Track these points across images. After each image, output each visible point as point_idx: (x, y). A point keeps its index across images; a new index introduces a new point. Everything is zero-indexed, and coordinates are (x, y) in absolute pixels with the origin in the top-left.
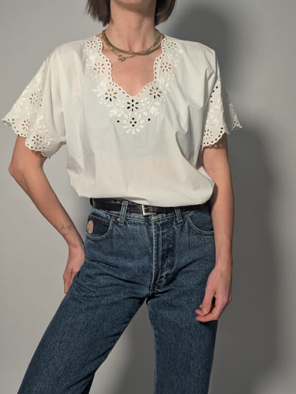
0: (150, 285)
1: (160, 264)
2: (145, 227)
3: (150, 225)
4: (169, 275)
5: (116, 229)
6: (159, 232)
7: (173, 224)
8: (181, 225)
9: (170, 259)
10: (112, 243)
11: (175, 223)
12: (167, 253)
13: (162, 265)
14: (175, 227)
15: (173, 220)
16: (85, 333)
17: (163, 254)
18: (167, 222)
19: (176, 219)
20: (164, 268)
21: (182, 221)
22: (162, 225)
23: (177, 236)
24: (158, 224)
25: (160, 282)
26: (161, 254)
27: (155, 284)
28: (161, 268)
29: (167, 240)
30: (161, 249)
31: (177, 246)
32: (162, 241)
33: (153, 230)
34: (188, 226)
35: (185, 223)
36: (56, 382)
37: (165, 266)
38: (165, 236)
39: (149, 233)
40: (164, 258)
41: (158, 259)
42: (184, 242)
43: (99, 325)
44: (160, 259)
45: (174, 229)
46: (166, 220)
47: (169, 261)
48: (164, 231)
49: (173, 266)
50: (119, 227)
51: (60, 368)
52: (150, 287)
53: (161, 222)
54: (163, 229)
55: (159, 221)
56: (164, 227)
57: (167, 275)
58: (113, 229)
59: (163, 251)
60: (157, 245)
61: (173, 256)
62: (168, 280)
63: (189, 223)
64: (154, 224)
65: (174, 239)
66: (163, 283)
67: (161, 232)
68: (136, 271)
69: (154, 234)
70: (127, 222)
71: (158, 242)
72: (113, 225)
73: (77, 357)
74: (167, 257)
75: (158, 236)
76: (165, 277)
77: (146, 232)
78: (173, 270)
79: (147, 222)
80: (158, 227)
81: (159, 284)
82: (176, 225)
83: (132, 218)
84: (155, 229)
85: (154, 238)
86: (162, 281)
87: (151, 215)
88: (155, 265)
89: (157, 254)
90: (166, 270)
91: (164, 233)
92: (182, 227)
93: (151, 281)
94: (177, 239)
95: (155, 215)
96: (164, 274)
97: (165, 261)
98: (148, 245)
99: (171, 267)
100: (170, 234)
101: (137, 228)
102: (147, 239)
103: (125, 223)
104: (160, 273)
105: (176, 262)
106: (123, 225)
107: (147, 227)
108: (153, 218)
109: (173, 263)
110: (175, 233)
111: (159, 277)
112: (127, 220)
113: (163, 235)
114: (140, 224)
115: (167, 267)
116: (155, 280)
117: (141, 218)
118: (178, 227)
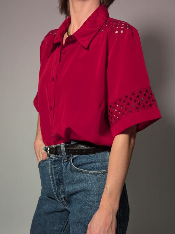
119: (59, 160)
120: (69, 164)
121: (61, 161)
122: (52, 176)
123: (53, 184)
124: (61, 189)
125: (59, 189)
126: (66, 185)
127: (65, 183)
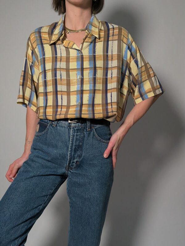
0: (66, 166)
1: (73, 154)
2: (67, 129)
3: (70, 129)
4: (78, 162)
5: (51, 128)
6: (75, 133)
7: (84, 131)
8: (89, 132)
9: (80, 152)
10: (46, 137)
11: (85, 131)
12: (78, 148)
13: (74, 155)
14: (85, 133)
15: (85, 128)
16: (24, 194)
17: (75, 148)
18: (81, 129)
19: (86, 128)
20: (75, 157)
21: (90, 130)
22: (77, 130)
23: (86, 138)
24: (75, 129)
25: (72, 165)
26: (74, 147)
27: (69, 166)
28: (73, 156)
29: (79, 140)
30: (74, 144)
31: (85, 145)
32: (76, 140)
33: (72, 132)
34: (93, 134)
35: (91, 131)
36: (4, 224)
37: (76, 155)
38: (78, 137)
39: (69, 133)
40: (76, 150)
41: (72, 150)
42: (89, 143)
43: (33, 190)
44: (73, 151)
45: (84, 133)
46: (80, 128)
47: (79, 153)
48: (78, 134)
49: (81, 157)
50: (53, 128)
51: (7, 215)
52: (66, 168)
53: (77, 128)
54: (77, 132)
55: (76, 127)
56: (78, 131)
57: (77, 162)
58: (49, 128)
59: (75, 146)
60: (72, 141)
61: (81, 150)
62: (77, 165)
63: (93, 132)
64: (73, 129)
65: (83, 140)
66: (74, 166)
67: (76, 134)
68: (58, 156)
69: (71, 134)
70: (58, 125)
71: (73, 139)
72: (49, 126)
73: (18, 209)
74: (78, 150)
75: (74, 136)
76: (75, 163)
77: (67, 132)
78: (81, 159)
79: (69, 127)
80: (75, 131)
81: (71, 167)
82: (86, 132)
83: (61, 123)
84: (72, 131)
85: (71, 137)
86: (73, 165)
87: (72, 123)
88: (70, 154)
89: (72, 147)
90: (76, 158)
91: (78, 135)
92: (89, 134)
93: (67, 164)
94: (85, 140)
95: (74, 123)
96: (75, 161)
97: (76, 153)
98: (67, 141)
99: (80, 157)
100: (82, 136)
101: (63, 129)
102: (67, 137)
103: (56, 126)
104: (72, 160)
105: (83, 155)
106: (55, 126)
107: (68, 130)
108: (73, 125)
109: (82, 155)
110: (84, 136)
111: (72, 162)
112: (58, 124)
113: (76, 136)
114: (65, 127)
115: (77, 156)
116: (69, 163)
117: (66, 124)
118: (87, 133)
119: (83, 129)
120: (92, 132)
121: (83, 130)
122: (71, 142)
123: (71, 150)
124: (78, 154)
125: (76, 154)
126: (84, 151)
127: (84, 148)
